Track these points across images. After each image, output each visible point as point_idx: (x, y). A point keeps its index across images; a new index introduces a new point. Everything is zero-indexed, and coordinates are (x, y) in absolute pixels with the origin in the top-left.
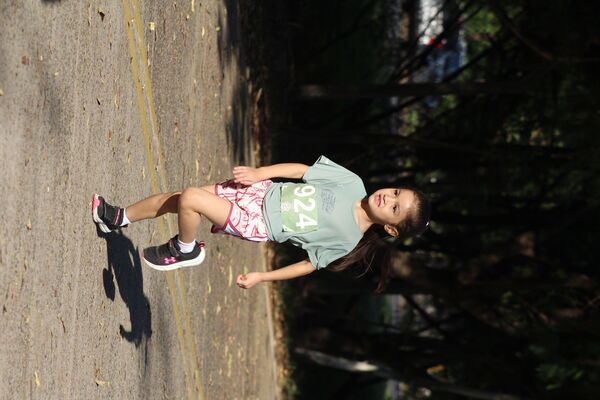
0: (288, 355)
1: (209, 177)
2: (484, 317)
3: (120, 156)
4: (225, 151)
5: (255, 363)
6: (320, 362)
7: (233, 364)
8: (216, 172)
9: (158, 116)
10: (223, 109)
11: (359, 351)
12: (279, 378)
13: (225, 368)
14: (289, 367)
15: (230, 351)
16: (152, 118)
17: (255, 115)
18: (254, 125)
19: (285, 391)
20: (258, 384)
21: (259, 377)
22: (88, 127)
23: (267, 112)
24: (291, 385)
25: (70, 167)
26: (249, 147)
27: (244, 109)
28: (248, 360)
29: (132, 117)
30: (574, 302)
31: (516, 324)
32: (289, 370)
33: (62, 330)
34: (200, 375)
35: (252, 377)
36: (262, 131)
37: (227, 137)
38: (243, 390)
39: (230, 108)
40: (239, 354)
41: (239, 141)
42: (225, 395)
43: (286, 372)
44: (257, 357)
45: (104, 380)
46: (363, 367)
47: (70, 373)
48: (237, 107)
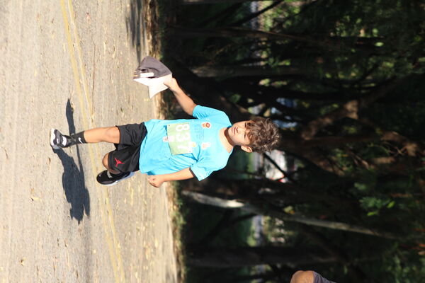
0: (176, 195)
1: (113, 56)
2: (321, 164)
3: (47, 33)
4: (126, 38)
5: (151, 197)
6: (200, 201)
7: (134, 196)
8: (119, 52)
9: (74, 6)
10: (123, 6)
11: (229, 193)
12: (169, 211)
13: (128, 198)
14: (177, 203)
15: (132, 187)
16: (70, 8)
17: (148, 13)
18: (147, 20)
19: (174, 221)
20: (154, 213)
21: (154, 208)
22: (21, 8)
23: (157, 12)
24: (179, 216)
25: (9, 37)
26: (144, 36)
27: (139, 7)
28: (146, 195)
29: (54, 5)
30: (388, 151)
31: (345, 169)
32: (178, 206)
33: (6, 157)
34: (110, 202)
35: (150, 208)
36: (153, 26)
37: (127, 27)
38: (143, 217)
39: (128, 6)
40: (139, 190)
41: (136, 31)
42: (129, 218)
43: (175, 207)
44: (152, 193)
45: (38, 196)
46: (233, 204)
47: (12, 188)
48: (134, 6)
